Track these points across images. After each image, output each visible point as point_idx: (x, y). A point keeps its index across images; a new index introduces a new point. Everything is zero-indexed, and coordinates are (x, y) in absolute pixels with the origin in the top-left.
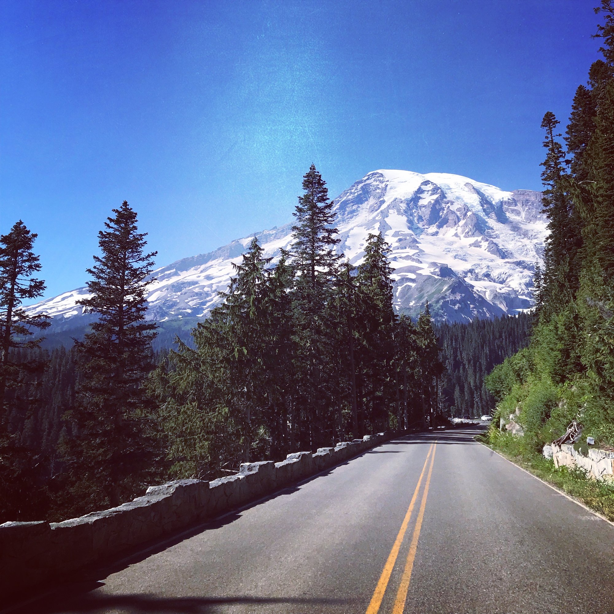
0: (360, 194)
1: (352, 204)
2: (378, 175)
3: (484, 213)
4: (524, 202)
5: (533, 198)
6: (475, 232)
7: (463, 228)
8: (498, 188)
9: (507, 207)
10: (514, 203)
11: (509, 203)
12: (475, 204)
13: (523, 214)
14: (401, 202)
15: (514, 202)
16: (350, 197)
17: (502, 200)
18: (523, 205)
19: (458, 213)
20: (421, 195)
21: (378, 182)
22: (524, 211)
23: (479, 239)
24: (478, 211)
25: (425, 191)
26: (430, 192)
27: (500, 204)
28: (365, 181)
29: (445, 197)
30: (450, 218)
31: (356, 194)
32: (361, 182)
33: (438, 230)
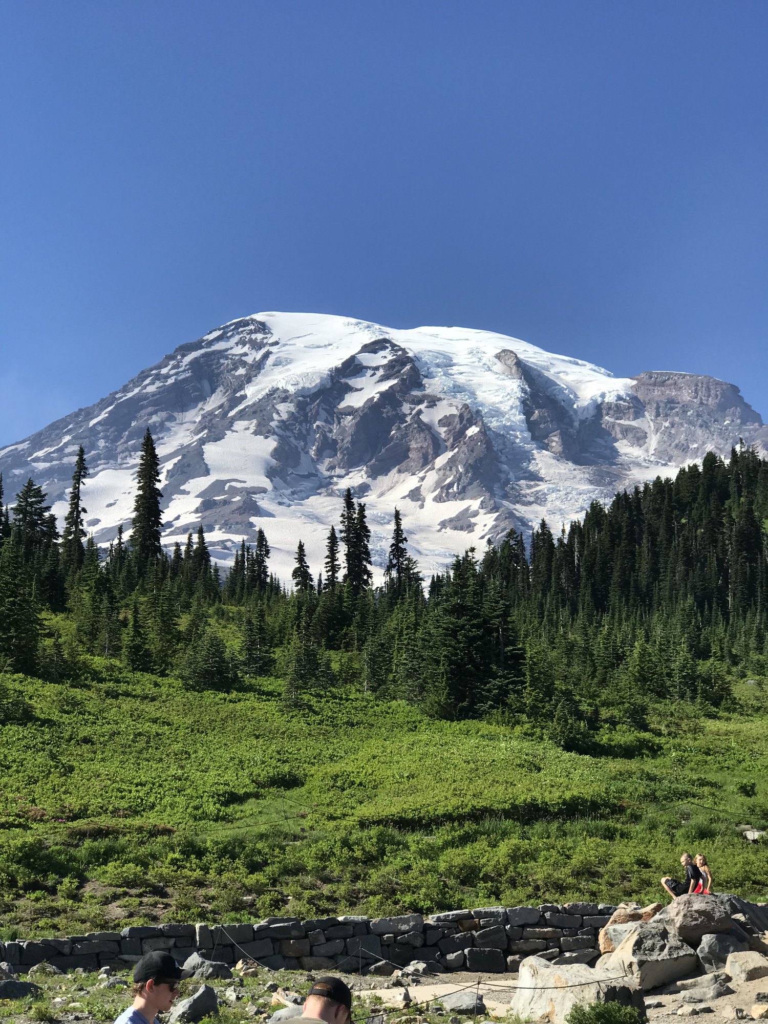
0: (185, 380)
1: (150, 409)
2: (252, 327)
3: (527, 435)
4: (662, 405)
5: (686, 396)
6: (470, 484)
7: (442, 472)
8: (603, 370)
9: (612, 420)
10: (632, 410)
11: (618, 410)
12: (505, 408)
13: (653, 441)
14: (284, 400)
15: (636, 406)
16: (151, 389)
17: (599, 400)
18: (658, 415)
19: (442, 431)
20: (352, 382)
21: (248, 346)
22: (657, 431)
23: (475, 504)
24: (511, 428)
25: (367, 368)
26: (381, 372)
27: (592, 412)
28: (211, 343)
29: (421, 386)
30: (413, 445)
31: (171, 381)
32: (198, 346)
33: (369, 481)
